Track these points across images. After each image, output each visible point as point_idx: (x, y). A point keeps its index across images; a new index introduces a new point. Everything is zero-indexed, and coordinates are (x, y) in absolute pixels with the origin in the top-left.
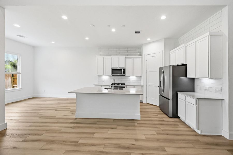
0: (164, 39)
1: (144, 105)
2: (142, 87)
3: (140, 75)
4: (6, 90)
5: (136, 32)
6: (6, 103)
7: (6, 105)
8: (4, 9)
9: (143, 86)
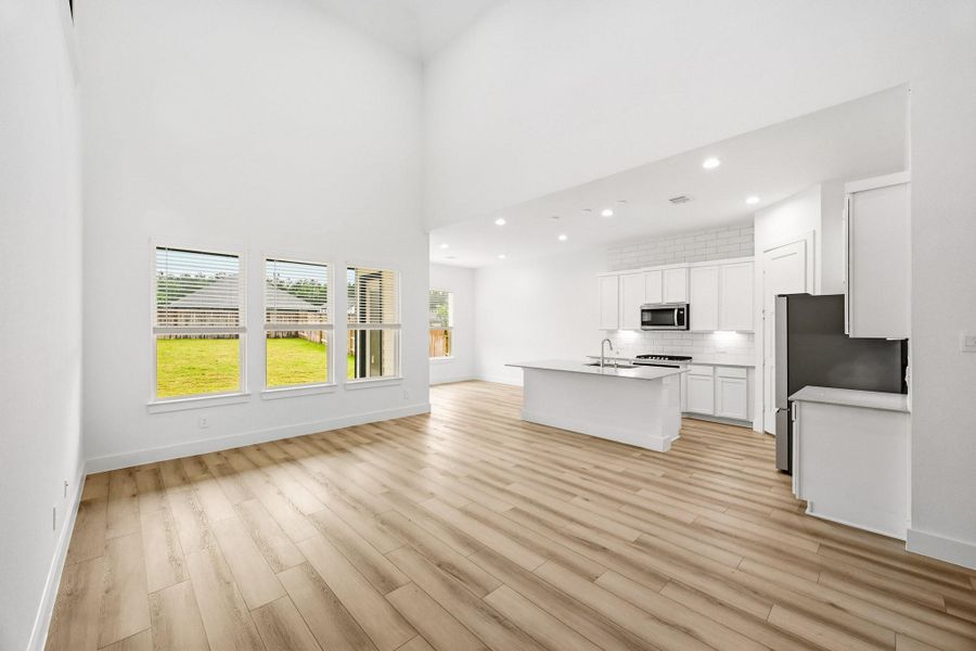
0: (819, 187)
1: (754, 435)
2: (750, 370)
3: (749, 329)
4: (431, 359)
5: (682, 199)
6: (431, 383)
7: (432, 386)
8: (428, 234)
9: (754, 367)
